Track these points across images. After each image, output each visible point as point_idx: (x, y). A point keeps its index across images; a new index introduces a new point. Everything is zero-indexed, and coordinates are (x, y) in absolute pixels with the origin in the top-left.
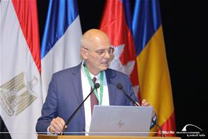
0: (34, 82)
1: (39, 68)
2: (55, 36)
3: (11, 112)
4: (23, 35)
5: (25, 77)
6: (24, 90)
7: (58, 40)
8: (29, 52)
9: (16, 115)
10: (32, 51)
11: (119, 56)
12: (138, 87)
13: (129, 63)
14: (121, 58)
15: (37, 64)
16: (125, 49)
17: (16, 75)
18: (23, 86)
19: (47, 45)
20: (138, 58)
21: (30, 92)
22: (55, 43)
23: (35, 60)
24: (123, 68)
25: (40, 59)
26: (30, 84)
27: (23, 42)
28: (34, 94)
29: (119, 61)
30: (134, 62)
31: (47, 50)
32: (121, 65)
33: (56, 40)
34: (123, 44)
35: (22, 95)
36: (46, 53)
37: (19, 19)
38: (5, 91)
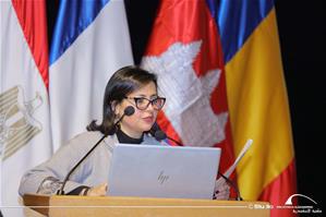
0: (36, 103)
1: (46, 78)
2: (77, 24)
4: (17, 20)
5: (20, 94)
7: (82, 31)
8: (29, 51)
10: (33, 49)
11: (191, 61)
12: (226, 115)
13: (210, 74)
14: (194, 65)
15: (41, 72)
16: (202, 48)
17: (4, 91)
18: (17, 110)
19: (62, 38)
20: (228, 67)
21: (29, 121)
22: (76, 36)
23: (38, 65)
24: (199, 81)
25: (48, 62)
26: (29, 107)
27: (17, 33)
28: (35, 124)
29: (191, 70)
30: (219, 72)
31: (63, 48)
32: (195, 77)
33: (79, 30)
34: (199, 39)
35: (16, 125)
36: (60, 54)
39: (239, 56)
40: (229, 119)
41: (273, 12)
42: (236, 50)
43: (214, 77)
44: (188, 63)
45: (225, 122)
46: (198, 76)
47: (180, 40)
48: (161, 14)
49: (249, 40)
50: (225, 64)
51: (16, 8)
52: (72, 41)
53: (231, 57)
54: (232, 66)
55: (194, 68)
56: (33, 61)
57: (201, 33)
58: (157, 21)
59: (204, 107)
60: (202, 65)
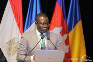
2: (31, 22)
3: (9, 55)
5: (16, 40)
7: (32, 24)
9: (12, 56)
10: (19, 28)
11: (60, 32)
12: (69, 46)
13: (65, 35)
14: (61, 33)
16: (63, 29)
17: (12, 38)
18: (15, 43)
19: (27, 26)
22: (30, 25)
23: (21, 32)
24: (62, 37)
27: (16, 24)
29: (60, 34)
30: (67, 35)
31: (27, 28)
32: (61, 36)
36: (26, 30)
37: (14, 14)
39: (72, 31)
40: (70, 47)
41: (81, 21)
42: (71, 29)
46: (62, 36)
47: (57, 26)
48: (52, 20)
49: (75, 27)
50: (69, 33)
51: (15, 18)
53: (70, 31)
54: (71, 34)
56: (19, 31)
57: (62, 25)
58: (51, 22)
59: (63, 44)
60: (63, 33)
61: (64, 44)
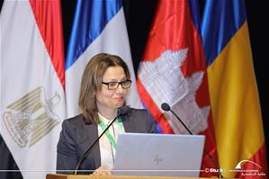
1: (63, 80)
2: (87, 36)
3: (22, 142)
4: (40, 34)
6: (41, 112)
7: (91, 42)
8: (49, 59)
9: (30, 146)
10: (52, 57)
11: (180, 65)
12: (209, 108)
14: (182, 68)
15: (59, 76)
16: (188, 54)
17: (30, 91)
18: (40, 106)
19: (76, 48)
20: (209, 69)
21: (50, 114)
22: (87, 46)
23: (57, 70)
24: (186, 81)
25: (64, 68)
26: (50, 103)
27: (40, 45)
29: (180, 72)
30: (202, 73)
32: (183, 78)
33: (89, 41)
34: (186, 47)
35: (39, 118)
36: (74, 61)
37: (34, 12)
38: (15, 112)
39: (218, 60)
40: (211, 111)
41: (246, 25)
42: (216, 55)
43: (198, 78)
44: (177, 67)
45: (208, 113)
46: (185, 77)
47: (171, 48)
48: (155, 28)
49: (227, 46)
50: (206, 67)
51: (38, 24)
52: (84, 50)
53: (212, 62)
54: (213, 69)
55: (182, 71)
56: (52, 66)
57: (187, 42)
58: (152, 33)
59: (191, 102)
60: (189, 68)
61: (195, 104)
